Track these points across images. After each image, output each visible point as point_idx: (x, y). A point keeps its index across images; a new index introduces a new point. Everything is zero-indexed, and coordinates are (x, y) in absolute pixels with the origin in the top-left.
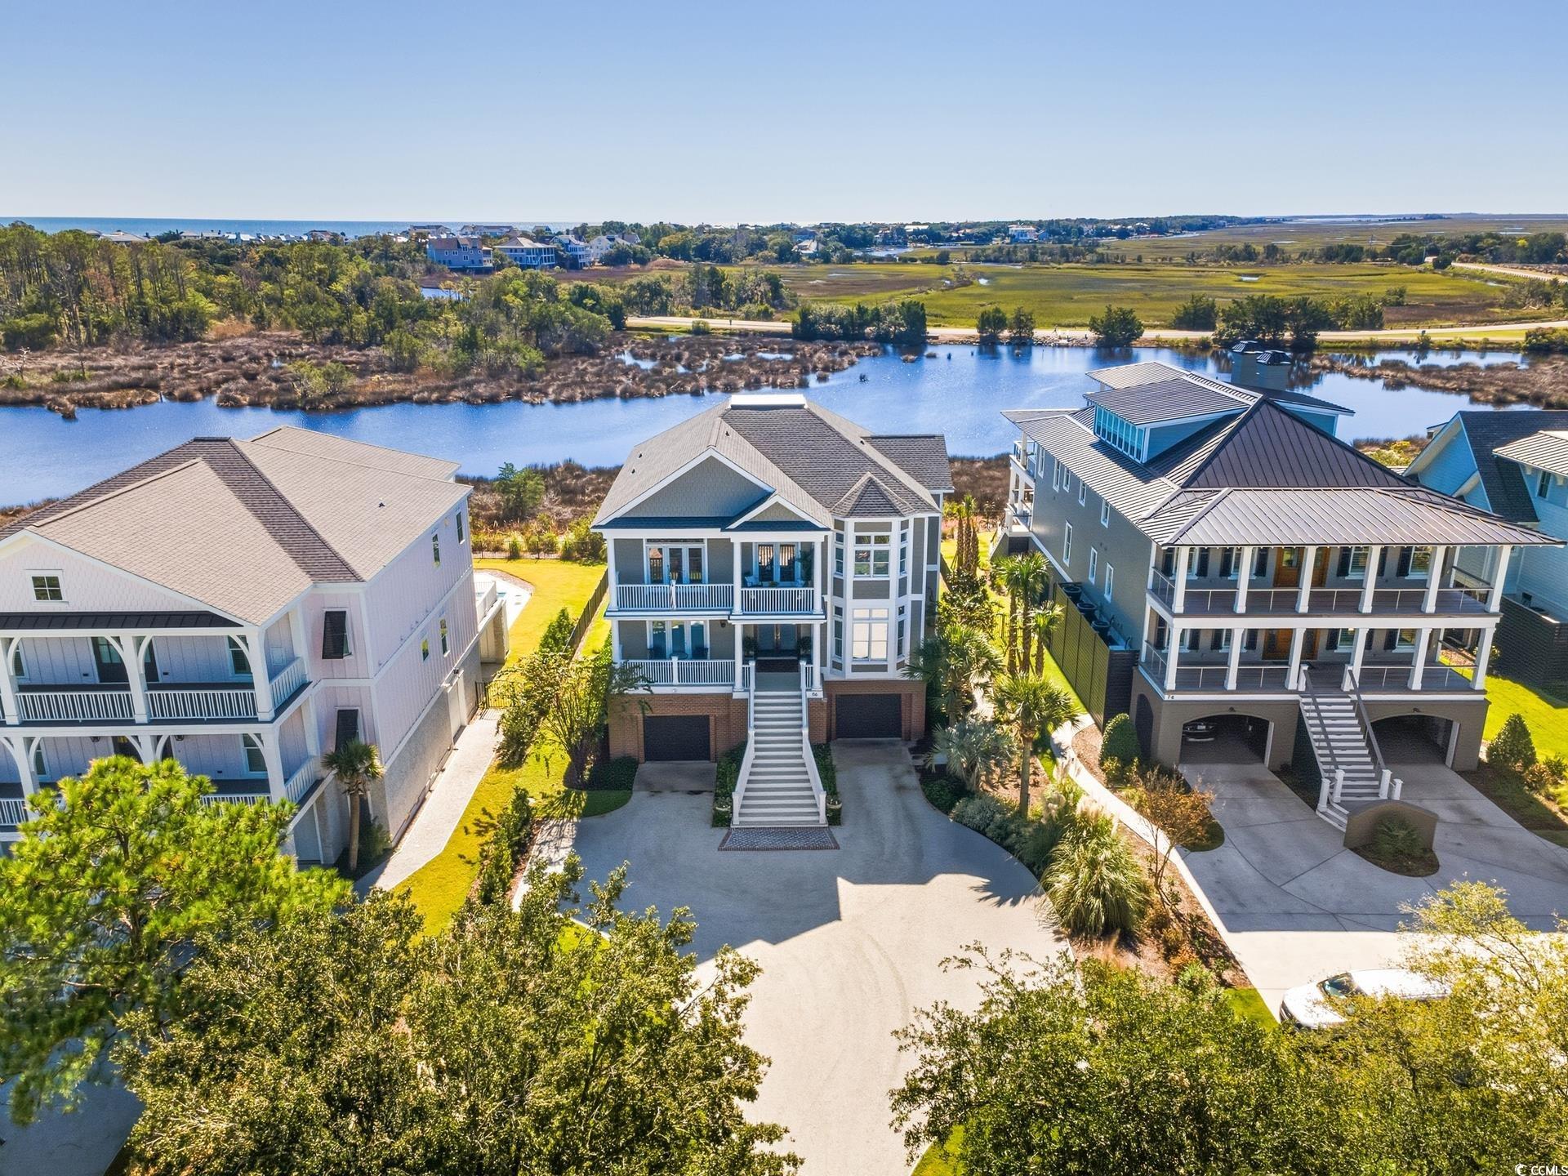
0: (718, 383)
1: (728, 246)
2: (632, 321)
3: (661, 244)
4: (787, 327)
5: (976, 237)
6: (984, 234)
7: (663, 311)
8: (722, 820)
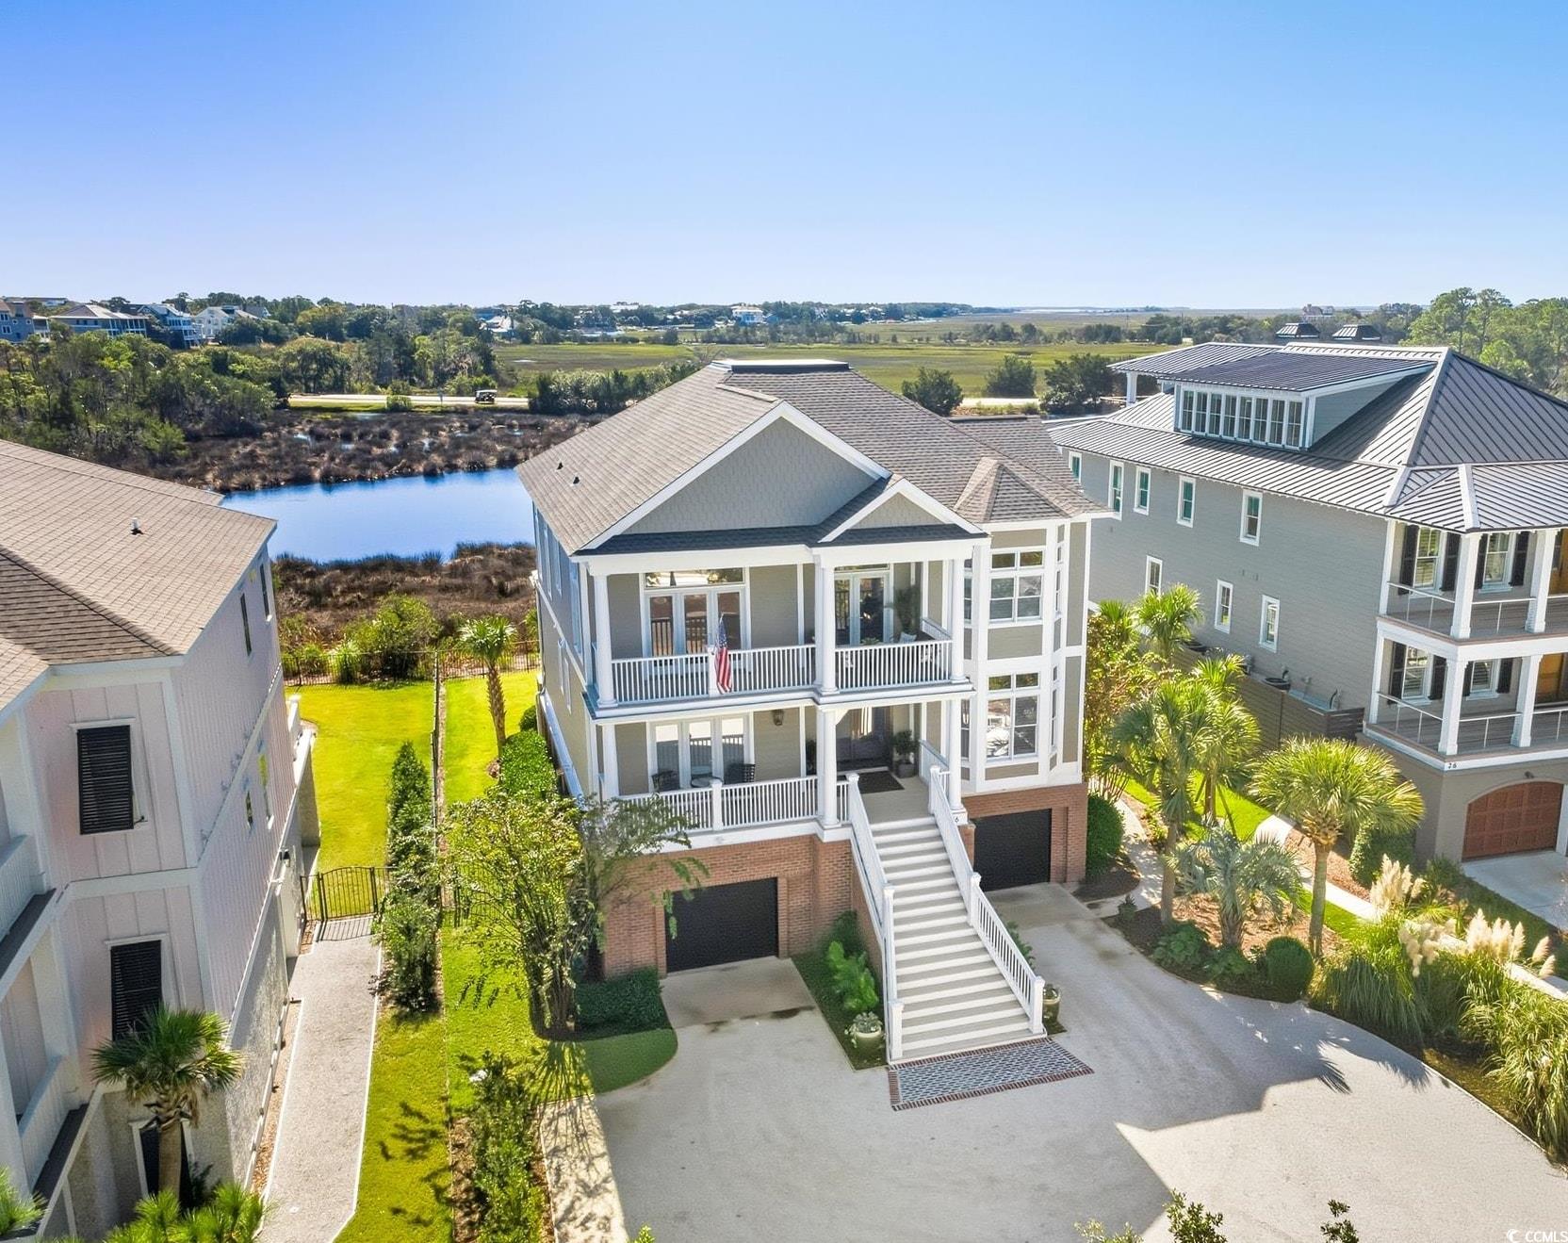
0: (460, 462)
1: (394, 323)
2: (296, 400)
3: (300, 319)
4: (522, 402)
5: (696, 319)
6: (704, 315)
7: (338, 387)
8: (870, 1055)
